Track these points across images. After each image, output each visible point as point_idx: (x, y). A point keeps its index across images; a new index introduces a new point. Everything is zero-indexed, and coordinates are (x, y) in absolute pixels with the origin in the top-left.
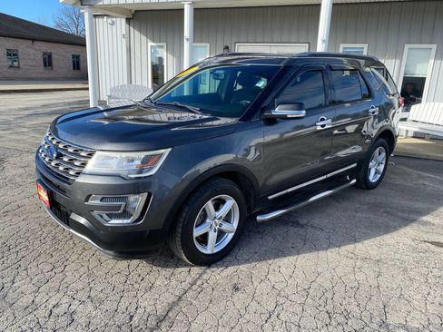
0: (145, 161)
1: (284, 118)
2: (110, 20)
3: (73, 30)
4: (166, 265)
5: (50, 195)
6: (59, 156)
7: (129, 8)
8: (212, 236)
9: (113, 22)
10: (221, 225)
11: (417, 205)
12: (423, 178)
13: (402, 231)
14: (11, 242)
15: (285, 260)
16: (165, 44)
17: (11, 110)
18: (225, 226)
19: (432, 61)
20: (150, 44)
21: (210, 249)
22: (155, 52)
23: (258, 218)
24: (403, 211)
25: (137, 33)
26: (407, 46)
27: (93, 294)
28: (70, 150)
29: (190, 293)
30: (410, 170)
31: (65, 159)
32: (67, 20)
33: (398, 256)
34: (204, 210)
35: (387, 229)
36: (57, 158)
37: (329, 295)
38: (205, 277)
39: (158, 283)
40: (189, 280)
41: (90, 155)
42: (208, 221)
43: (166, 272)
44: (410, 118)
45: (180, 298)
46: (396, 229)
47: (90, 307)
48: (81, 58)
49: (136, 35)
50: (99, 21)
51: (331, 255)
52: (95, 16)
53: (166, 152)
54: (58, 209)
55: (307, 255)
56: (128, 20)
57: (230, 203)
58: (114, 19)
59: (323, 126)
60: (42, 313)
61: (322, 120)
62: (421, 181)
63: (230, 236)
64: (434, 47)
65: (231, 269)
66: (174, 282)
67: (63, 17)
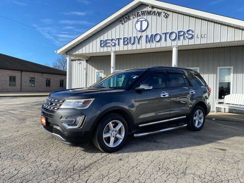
0: (84, 103)
1: (143, 90)
2: (79, 62)
3: (62, 69)
4: (92, 152)
5: (46, 120)
6: (52, 104)
7: (87, 55)
8: (112, 139)
9: (80, 63)
10: (116, 135)
11: (218, 137)
12: (226, 127)
13: (206, 145)
14: (28, 144)
15: (146, 152)
16: (103, 71)
17: (29, 103)
18: (118, 136)
19: (232, 74)
20: (97, 71)
21: (111, 145)
22: (99, 74)
23: (135, 135)
24: (210, 139)
25: (91, 66)
26: (218, 68)
27: (59, 159)
28: (56, 101)
29: (101, 160)
30: (220, 125)
31: (54, 104)
32: (59, 64)
33: (200, 153)
34: (108, 126)
35: (199, 144)
36: (50, 105)
37: (162, 163)
38: (108, 156)
39: (87, 157)
40: (101, 157)
41: (63, 101)
42: (110, 132)
43: (92, 154)
44: (225, 102)
45: (96, 162)
46: (203, 144)
47: (58, 162)
48: (64, 81)
49: (90, 67)
50: (74, 62)
51: (168, 152)
52: (72, 60)
53: (92, 100)
54: (49, 126)
55: (156, 151)
56: (87, 61)
57: (120, 125)
58: (81, 61)
59: (164, 95)
60: (38, 163)
61: (163, 93)
62: (224, 129)
63: (121, 141)
64: (232, 68)
65: (120, 154)
66: (94, 157)
67: (57, 63)
